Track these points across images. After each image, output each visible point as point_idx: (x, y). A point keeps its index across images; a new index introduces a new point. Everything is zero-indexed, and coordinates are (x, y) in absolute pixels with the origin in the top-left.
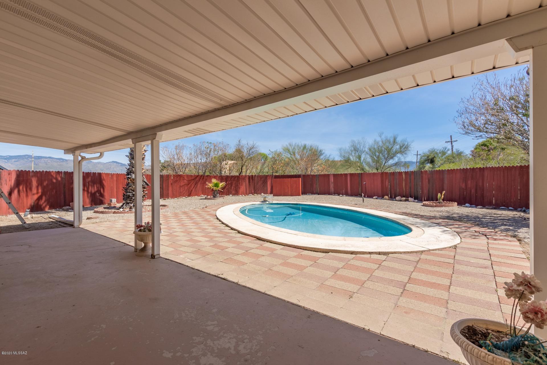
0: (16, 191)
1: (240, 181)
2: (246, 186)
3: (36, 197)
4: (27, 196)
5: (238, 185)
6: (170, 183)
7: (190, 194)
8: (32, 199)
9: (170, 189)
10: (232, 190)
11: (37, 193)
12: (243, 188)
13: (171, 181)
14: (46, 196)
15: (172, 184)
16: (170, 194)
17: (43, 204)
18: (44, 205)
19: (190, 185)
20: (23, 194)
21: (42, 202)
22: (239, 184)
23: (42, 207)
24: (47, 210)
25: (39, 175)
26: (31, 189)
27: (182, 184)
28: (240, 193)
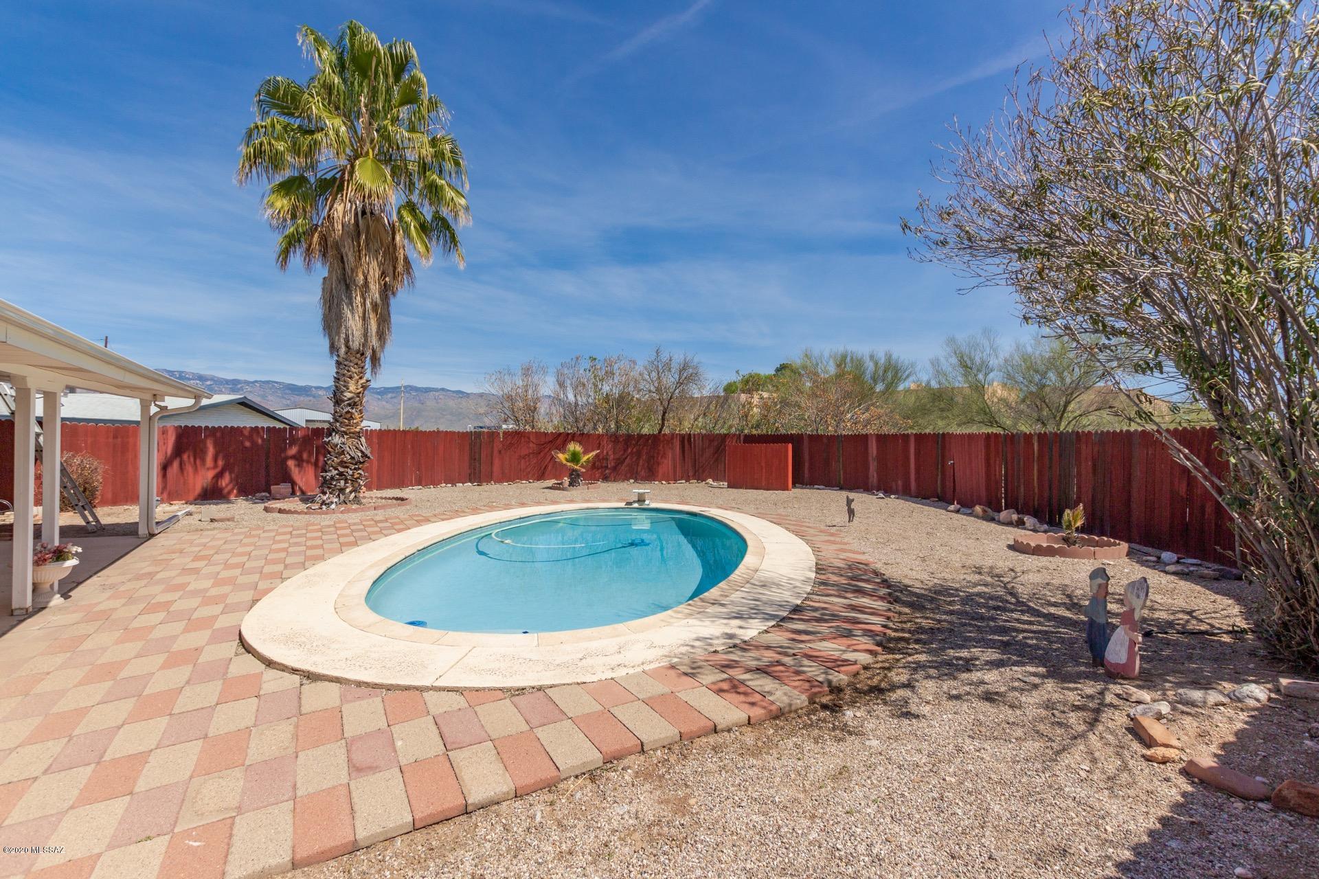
0: (176, 464)
1: (661, 448)
2: (674, 459)
3: (210, 474)
4: (196, 470)
5: (653, 457)
6: (496, 452)
7: (543, 473)
8: (204, 477)
9: (497, 462)
10: (639, 469)
11: (215, 466)
12: (667, 464)
13: (498, 446)
14: (230, 473)
15: (500, 452)
16: (495, 474)
17: (227, 485)
18: (229, 487)
19: (542, 454)
20: (189, 469)
21: (225, 482)
22: (658, 454)
23: (226, 491)
24: (232, 498)
25: (218, 434)
26: (203, 461)
27: (524, 451)
28: (660, 475)
